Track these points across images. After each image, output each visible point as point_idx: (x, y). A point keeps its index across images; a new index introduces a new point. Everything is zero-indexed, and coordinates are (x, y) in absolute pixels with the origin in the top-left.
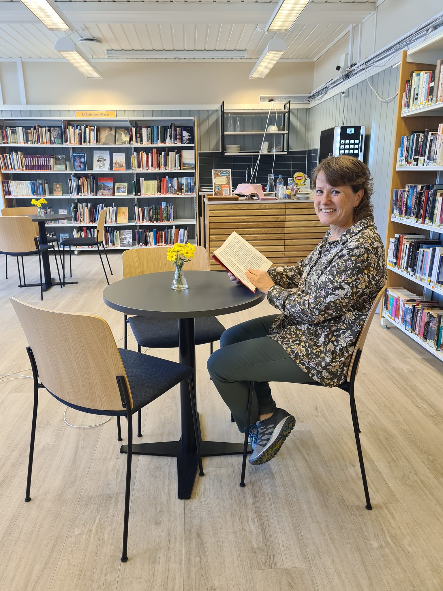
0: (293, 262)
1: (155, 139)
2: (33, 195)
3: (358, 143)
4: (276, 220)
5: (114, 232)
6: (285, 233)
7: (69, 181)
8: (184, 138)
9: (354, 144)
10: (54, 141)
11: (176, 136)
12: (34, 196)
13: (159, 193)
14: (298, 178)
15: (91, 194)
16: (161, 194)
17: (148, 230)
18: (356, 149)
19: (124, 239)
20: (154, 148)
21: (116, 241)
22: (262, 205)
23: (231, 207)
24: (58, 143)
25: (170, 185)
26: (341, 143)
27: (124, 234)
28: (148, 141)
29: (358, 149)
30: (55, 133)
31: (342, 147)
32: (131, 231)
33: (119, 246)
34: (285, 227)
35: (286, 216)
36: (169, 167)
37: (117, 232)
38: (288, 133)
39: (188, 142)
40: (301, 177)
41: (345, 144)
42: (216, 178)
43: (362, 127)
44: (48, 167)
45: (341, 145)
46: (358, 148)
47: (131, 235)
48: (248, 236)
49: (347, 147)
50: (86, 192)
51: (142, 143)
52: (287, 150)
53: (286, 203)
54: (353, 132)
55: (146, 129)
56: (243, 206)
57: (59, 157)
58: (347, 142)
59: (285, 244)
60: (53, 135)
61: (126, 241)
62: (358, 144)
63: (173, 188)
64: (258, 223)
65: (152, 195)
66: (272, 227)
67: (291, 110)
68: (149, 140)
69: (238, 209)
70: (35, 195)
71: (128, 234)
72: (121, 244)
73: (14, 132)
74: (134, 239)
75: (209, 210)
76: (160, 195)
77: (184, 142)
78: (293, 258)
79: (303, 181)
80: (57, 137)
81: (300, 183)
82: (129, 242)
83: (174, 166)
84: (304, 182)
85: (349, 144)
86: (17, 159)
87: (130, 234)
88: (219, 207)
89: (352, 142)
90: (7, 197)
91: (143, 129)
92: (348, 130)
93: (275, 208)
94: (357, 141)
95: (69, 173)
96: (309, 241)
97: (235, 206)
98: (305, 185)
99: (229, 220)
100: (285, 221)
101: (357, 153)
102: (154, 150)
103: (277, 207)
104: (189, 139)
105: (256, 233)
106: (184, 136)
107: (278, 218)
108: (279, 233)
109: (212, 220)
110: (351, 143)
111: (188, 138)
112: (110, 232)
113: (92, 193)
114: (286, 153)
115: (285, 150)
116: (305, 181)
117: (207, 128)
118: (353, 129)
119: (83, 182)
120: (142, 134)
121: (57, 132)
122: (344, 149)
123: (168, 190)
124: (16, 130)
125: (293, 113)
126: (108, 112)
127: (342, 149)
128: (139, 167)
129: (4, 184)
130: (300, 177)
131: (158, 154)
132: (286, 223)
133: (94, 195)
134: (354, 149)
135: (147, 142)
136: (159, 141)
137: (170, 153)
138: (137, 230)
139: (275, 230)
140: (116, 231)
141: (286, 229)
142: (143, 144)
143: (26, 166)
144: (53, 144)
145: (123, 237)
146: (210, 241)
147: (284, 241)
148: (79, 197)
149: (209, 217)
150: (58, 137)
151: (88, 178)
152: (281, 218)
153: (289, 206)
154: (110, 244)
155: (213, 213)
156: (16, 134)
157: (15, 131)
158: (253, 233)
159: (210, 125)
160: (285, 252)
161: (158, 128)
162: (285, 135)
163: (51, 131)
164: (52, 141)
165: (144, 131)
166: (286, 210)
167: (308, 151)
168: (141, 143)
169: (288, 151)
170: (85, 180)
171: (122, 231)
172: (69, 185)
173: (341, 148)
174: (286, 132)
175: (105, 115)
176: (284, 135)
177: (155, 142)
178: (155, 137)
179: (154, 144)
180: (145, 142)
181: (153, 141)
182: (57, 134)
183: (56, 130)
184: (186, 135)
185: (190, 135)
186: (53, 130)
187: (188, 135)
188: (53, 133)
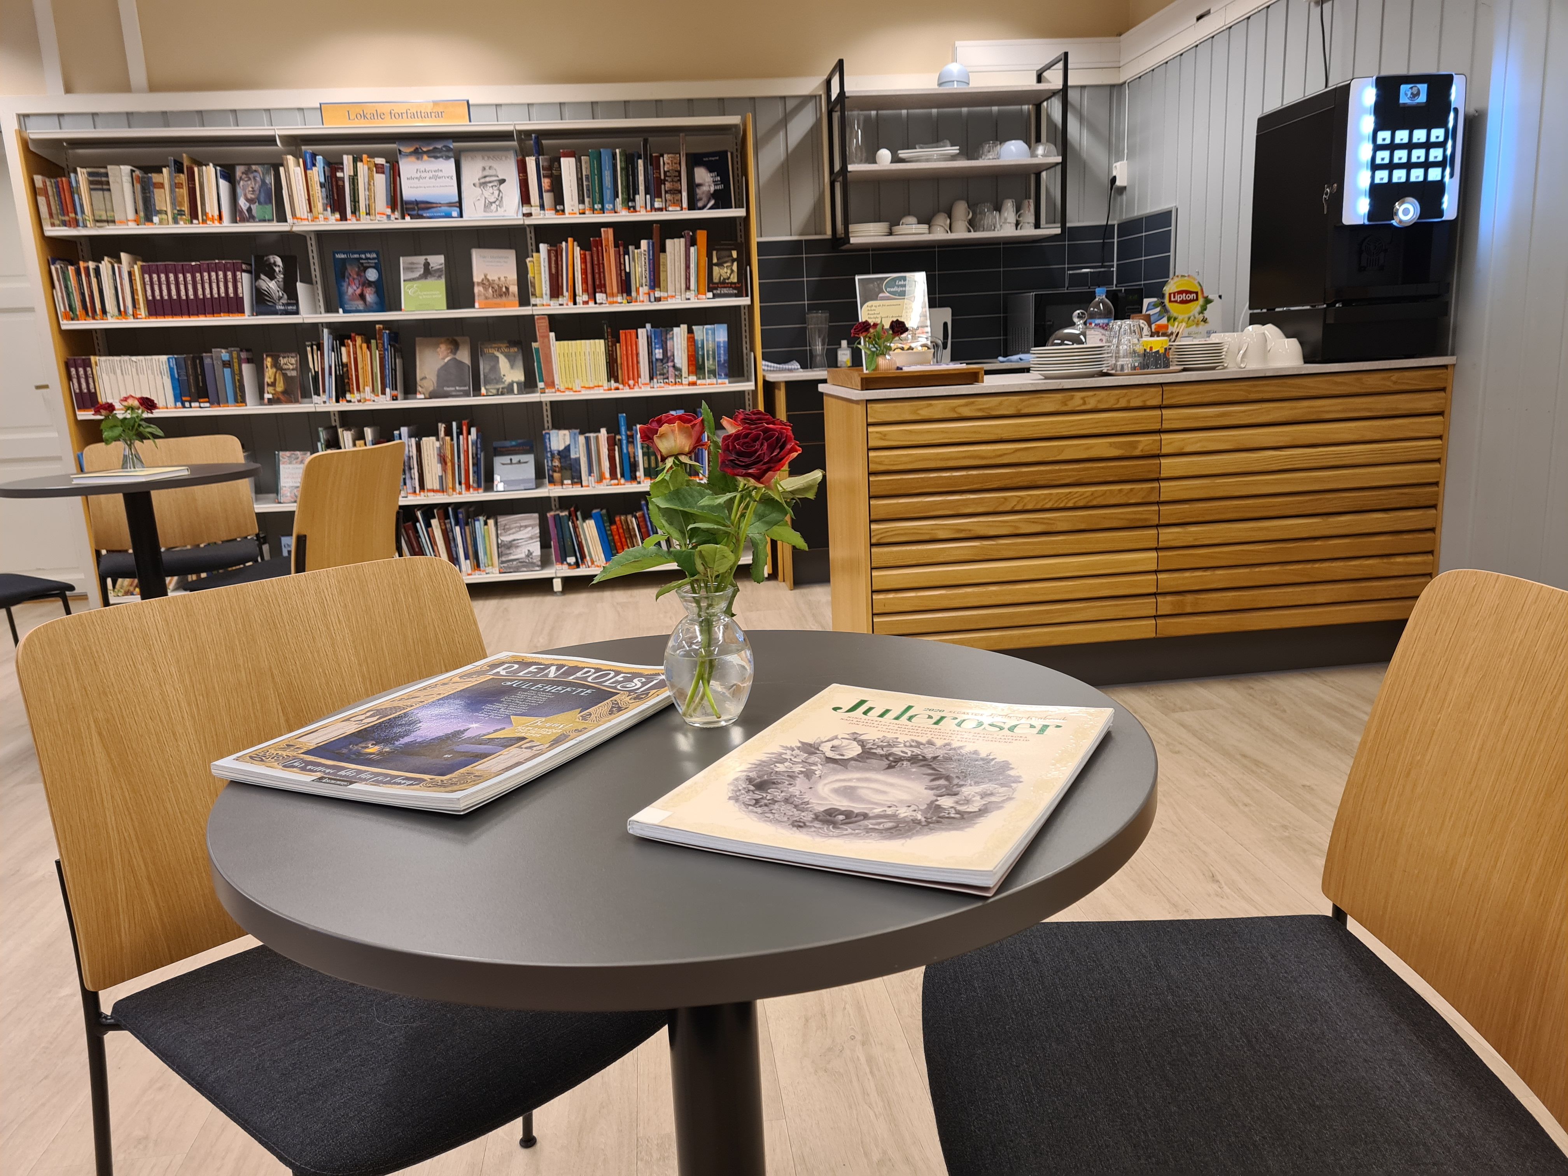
0: (1189, 610)
1: (608, 194)
2: (179, 404)
3: (1441, 139)
4: (1127, 454)
5: (477, 523)
6: (1158, 503)
7: (309, 349)
8: (699, 191)
9: (1428, 145)
10: (249, 210)
12: (184, 407)
13: (612, 382)
14: (1178, 298)
15: (383, 393)
16: (621, 386)
17: (579, 513)
18: (1435, 164)
19: (510, 545)
20: (606, 225)
21: (485, 553)
22: (1072, 398)
23: (953, 409)
24: (262, 218)
25: (658, 353)
26: (1379, 141)
27: (510, 529)
28: (582, 201)
29: (1442, 164)
30: (251, 184)
31: (1383, 156)
32: (534, 518)
33: (496, 570)
34: (1158, 480)
35: (1164, 436)
37: (486, 524)
38: (1064, 164)
39: (712, 202)
40: (1191, 293)
41: (1392, 147)
42: (869, 303)
43: (1455, 77)
44: (232, 305)
45: (1377, 148)
46: (1440, 158)
47: (537, 531)
48: (1020, 521)
49: (1401, 156)
50: (368, 389)
51: (563, 211)
53: (1161, 384)
54: (1422, 98)
55: (572, 160)
56: (1001, 404)
58: (1402, 136)
59: (1161, 545)
60: (244, 189)
61: (519, 550)
62: (1442, 145)
63: (670, 364)
64: (1057, 467)
65: (588, 392)
66: (1111, 479)
67: (1070, 89)
68: (587, 200)
69: (980, 414)
70: (187, 405)
71: (526, 527)
72: (503, 562)
73: (101, 183)
74: (545, 545)
75: (868, 425)
76: (617, 389)
77: (700, 204)
78: (1189, 598)
79: (1195, 307)
80: (258, 198)
81: (1187, 316)
82: (530, 554)
83: (683, 286)
84: (1201, 312)
85: (1410, 146)
86: (115, 280)
87: (533, 526)
88: (905, 411)
89: (1420, 135)
90: (83, 415)
91: (562, 160)
92: (1404, 88)
93: (1123, 403)
94: (1438, 134)
95: (306, 321)
96: (1252, 529)
97: (966, 405)
98: (1205, 321)
99: (948, 459)
100: (1158, 456)
101: (1439, 178)
102: (608, 235)
103: (1129, 401)
104: (716, 195)
105: (1048, 506)
106: (700, 185)
107: (1134, 445)
108: (1139, 501)
109: (880, 463)
110: (1415, 140)
111: (712, 189)
112: (462, 522)
113: (388, 390)
115: (1044, 224)
116: (1204, 309)
117: (782, 156)
118: (1423, 88)
119: (355, 353)
120: (560, 177)
121: (258, 179)
122: (1391, 167)
123: (650, 369)
124: (106, 175)
126: (440, 108)
127: (1382, 167)
128: (556, 292)
129: (73, 370)
130: (1187, 292)
131: (621, 248)
132: (1163, 461)
133: (395, 398)
134: (1427, 165)
135: (581, 206)
136: (619, 200)
137: (668, 242)
138: (552, 513)
139: (1120, 490)
140: (482, 519)
141: (1162, 484)
142: (566, 211)
144: (243, 220)
145: (506, 538)
146: (872, 545)
147: (1154, 531)
148: (343, 406)
149: (869, 449)
150: (262, 199)
151: (375, 338)
152: (1145, 443)
153: (1173, 397)
154: (466, 565)
155: (884, 436)
156: (109, 190)
157: (104, 179)
158: (1039, 507)
159: (790, 150)
160: (1160, 576)
161: (614, 156)
163: (237, 179)
164: (241, 212)
165: (568, 166)
166: (1165, 412)
167: (1119, 225)
168: (557, 211)
169: (1064, 228)
170: (364, 346)
171: (502, 520)
172: (311, 366)
173: (1378, 161)
175: (428, 115)
176: (1039, 173)
177: (607, 206)
178: (608, 189)
179: (603, 210)
180: (572, 203)
181: (602, 202)
182: (257, 185)
183: (255, 174)
184: (707, 180)
185: (719, 178)
186: (243, 173)
187: (712, 179)
188: (245, 183)
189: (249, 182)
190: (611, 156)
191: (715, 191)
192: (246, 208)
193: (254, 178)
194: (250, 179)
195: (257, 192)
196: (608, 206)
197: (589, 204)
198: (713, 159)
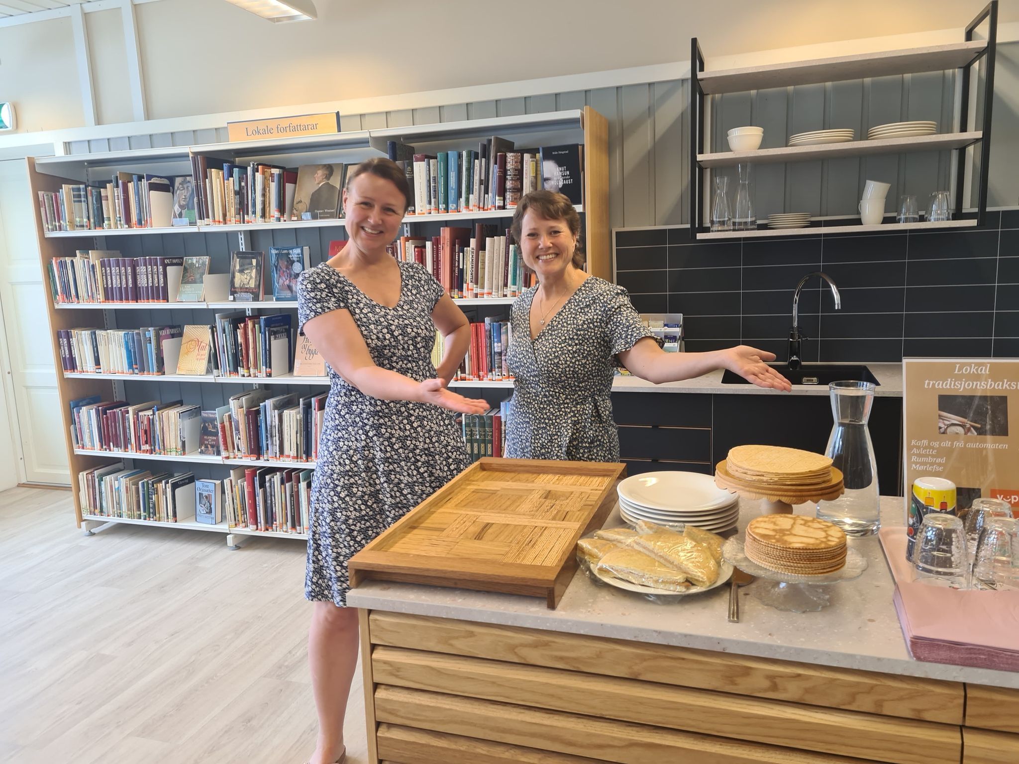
1: (452, 194)
2: (132, 371)
8: (547, 186)
10: (180, 214)
11: (502, 180)
20: (446, 223)
24: (188, 221)
25: (497, 346)
28: (430, 203)
30: (184, 192)
36: (483, 288)
38: (985, 142)
44: (162, 293)
51: (414, 211)
52: (976, 210)
55: (424, 164)
57: (194, 261)
60: (179, 197)
67: (998, 48)
68: (433, 201)
70: (136, 371)
80: (188, 205)
83: (501, 283)
90: (69, 375)
91: (415, 163)
95: (210, 307)
102: (445, 233)
104: (564, 190)
106: (548, 179)
111: (561, 184)
114: (973, 223)
115: (967, 208)
121: (190, 188)
123: (492, 362)
125: (1007, 60)
126: (315, 120)
129: (60, 339)
131: (456, 247)
135: (429, 206)
136: (461, 200)
137: (488, 240)
142: (417, 212)
143: (106, 290)
150: (190, 205)
159: (657, 138)
161: (460, 156)
162: (970, 150)
163: (176, 188)
164: (175, 216)
165: (419, 169)
169: (984, 217)
172: (212, 344)
174: (974, 133)
175: (306, 128)
176: (962, 148)
177: (450, 205)
178: (452, 189)
179: (447, 210)
180: (421, 204)
181: (446, 202)
182: (189, 193)
183: (188, 184)
184: (555, 174)
185: (568, 173)
186: (180, 184)
187: (561, 173)
188: (181, 192)
189: (183, 191)
190: (456, 157)
191: (564, 185)
192: (178, 213)
193: (187, 187)
194: (184, 189)
195: (188, 200)
196: (452, 206)
197: (435, 204)
198: (563, 153)
